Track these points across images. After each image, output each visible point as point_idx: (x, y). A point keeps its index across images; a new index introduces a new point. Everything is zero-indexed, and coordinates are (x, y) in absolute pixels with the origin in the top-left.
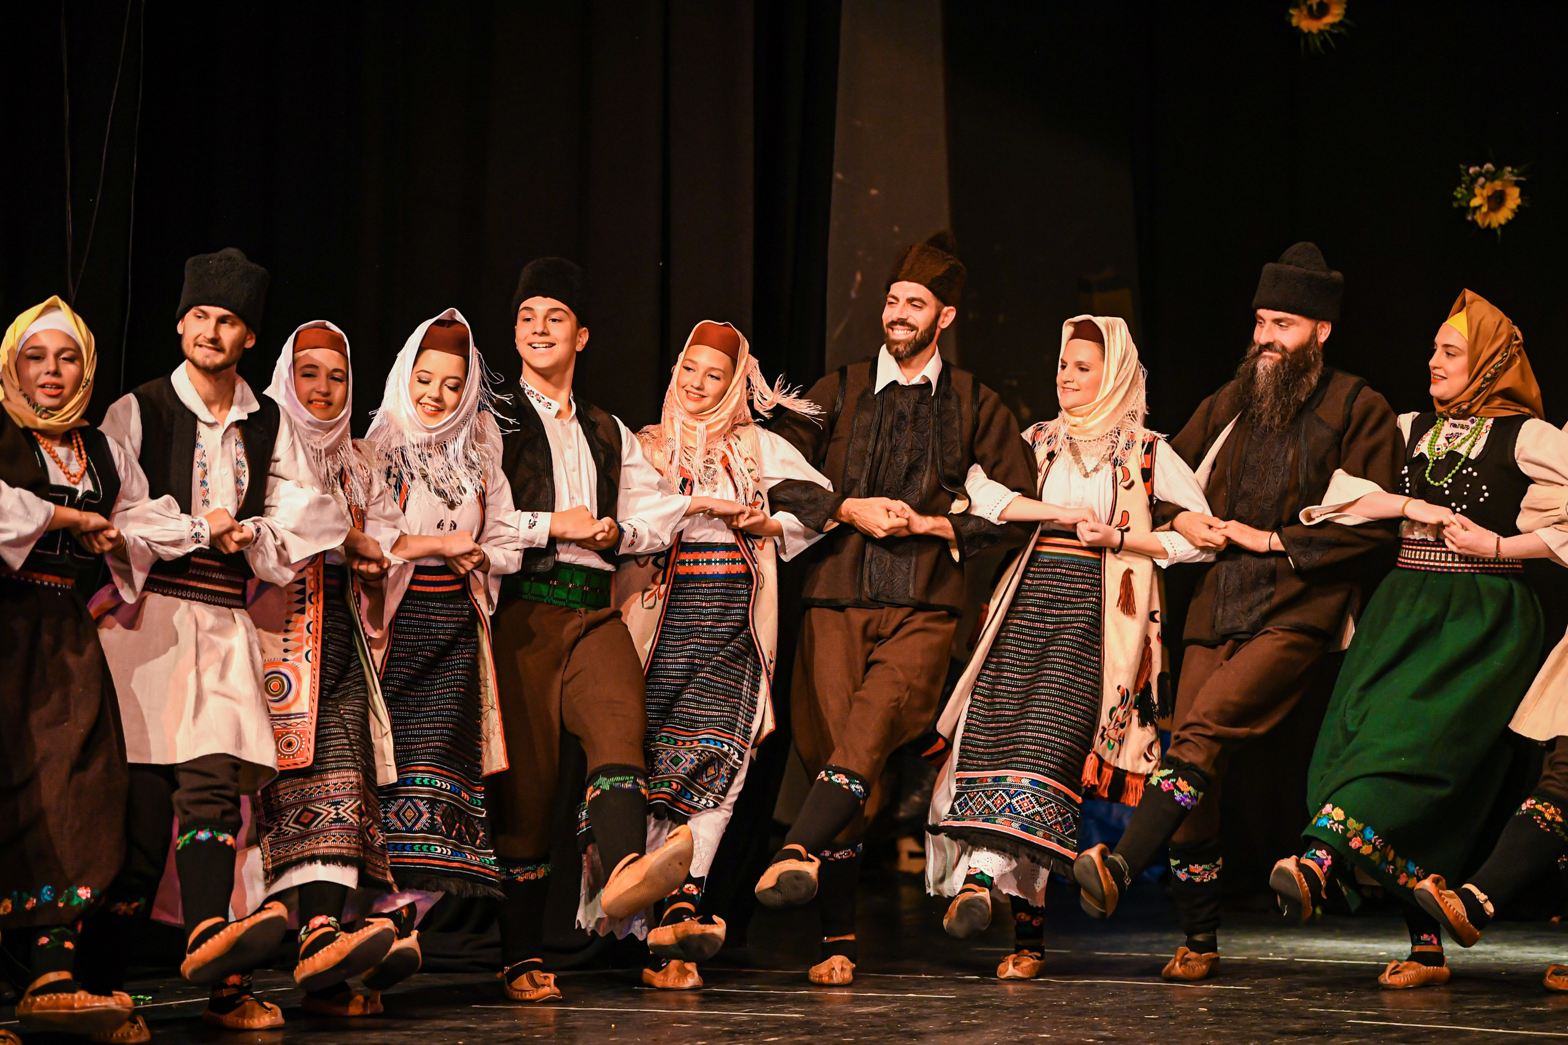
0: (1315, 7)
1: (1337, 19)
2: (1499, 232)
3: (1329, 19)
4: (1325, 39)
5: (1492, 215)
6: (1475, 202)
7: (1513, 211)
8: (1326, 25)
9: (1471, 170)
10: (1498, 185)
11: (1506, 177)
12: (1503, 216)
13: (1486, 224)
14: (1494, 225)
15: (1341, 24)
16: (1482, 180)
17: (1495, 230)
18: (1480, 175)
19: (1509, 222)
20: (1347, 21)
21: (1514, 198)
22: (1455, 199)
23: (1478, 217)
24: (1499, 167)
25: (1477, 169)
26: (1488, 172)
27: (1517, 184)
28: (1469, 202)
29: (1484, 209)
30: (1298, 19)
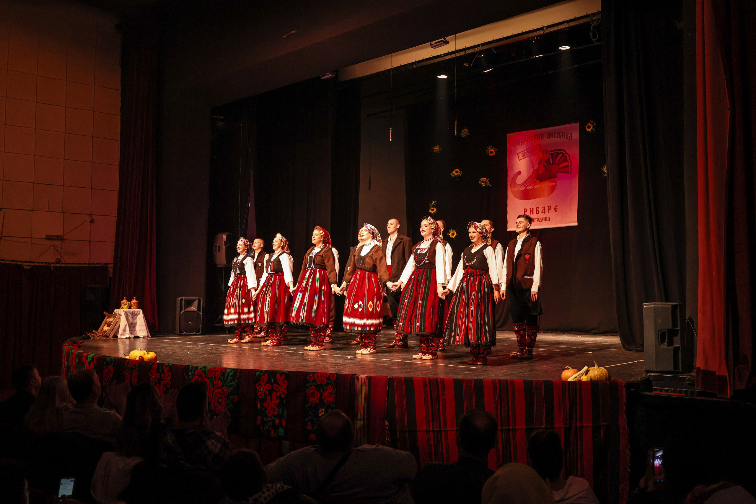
0: (432, 209)
3: (434, 211)
6: (450, 234)
9: (450, 230)
11: (454, 231)
12: (454, 237)
15: (436, 212)
21: (455, 234)
23: (451, 236)
27: (456, 232)
30: (430, 211)
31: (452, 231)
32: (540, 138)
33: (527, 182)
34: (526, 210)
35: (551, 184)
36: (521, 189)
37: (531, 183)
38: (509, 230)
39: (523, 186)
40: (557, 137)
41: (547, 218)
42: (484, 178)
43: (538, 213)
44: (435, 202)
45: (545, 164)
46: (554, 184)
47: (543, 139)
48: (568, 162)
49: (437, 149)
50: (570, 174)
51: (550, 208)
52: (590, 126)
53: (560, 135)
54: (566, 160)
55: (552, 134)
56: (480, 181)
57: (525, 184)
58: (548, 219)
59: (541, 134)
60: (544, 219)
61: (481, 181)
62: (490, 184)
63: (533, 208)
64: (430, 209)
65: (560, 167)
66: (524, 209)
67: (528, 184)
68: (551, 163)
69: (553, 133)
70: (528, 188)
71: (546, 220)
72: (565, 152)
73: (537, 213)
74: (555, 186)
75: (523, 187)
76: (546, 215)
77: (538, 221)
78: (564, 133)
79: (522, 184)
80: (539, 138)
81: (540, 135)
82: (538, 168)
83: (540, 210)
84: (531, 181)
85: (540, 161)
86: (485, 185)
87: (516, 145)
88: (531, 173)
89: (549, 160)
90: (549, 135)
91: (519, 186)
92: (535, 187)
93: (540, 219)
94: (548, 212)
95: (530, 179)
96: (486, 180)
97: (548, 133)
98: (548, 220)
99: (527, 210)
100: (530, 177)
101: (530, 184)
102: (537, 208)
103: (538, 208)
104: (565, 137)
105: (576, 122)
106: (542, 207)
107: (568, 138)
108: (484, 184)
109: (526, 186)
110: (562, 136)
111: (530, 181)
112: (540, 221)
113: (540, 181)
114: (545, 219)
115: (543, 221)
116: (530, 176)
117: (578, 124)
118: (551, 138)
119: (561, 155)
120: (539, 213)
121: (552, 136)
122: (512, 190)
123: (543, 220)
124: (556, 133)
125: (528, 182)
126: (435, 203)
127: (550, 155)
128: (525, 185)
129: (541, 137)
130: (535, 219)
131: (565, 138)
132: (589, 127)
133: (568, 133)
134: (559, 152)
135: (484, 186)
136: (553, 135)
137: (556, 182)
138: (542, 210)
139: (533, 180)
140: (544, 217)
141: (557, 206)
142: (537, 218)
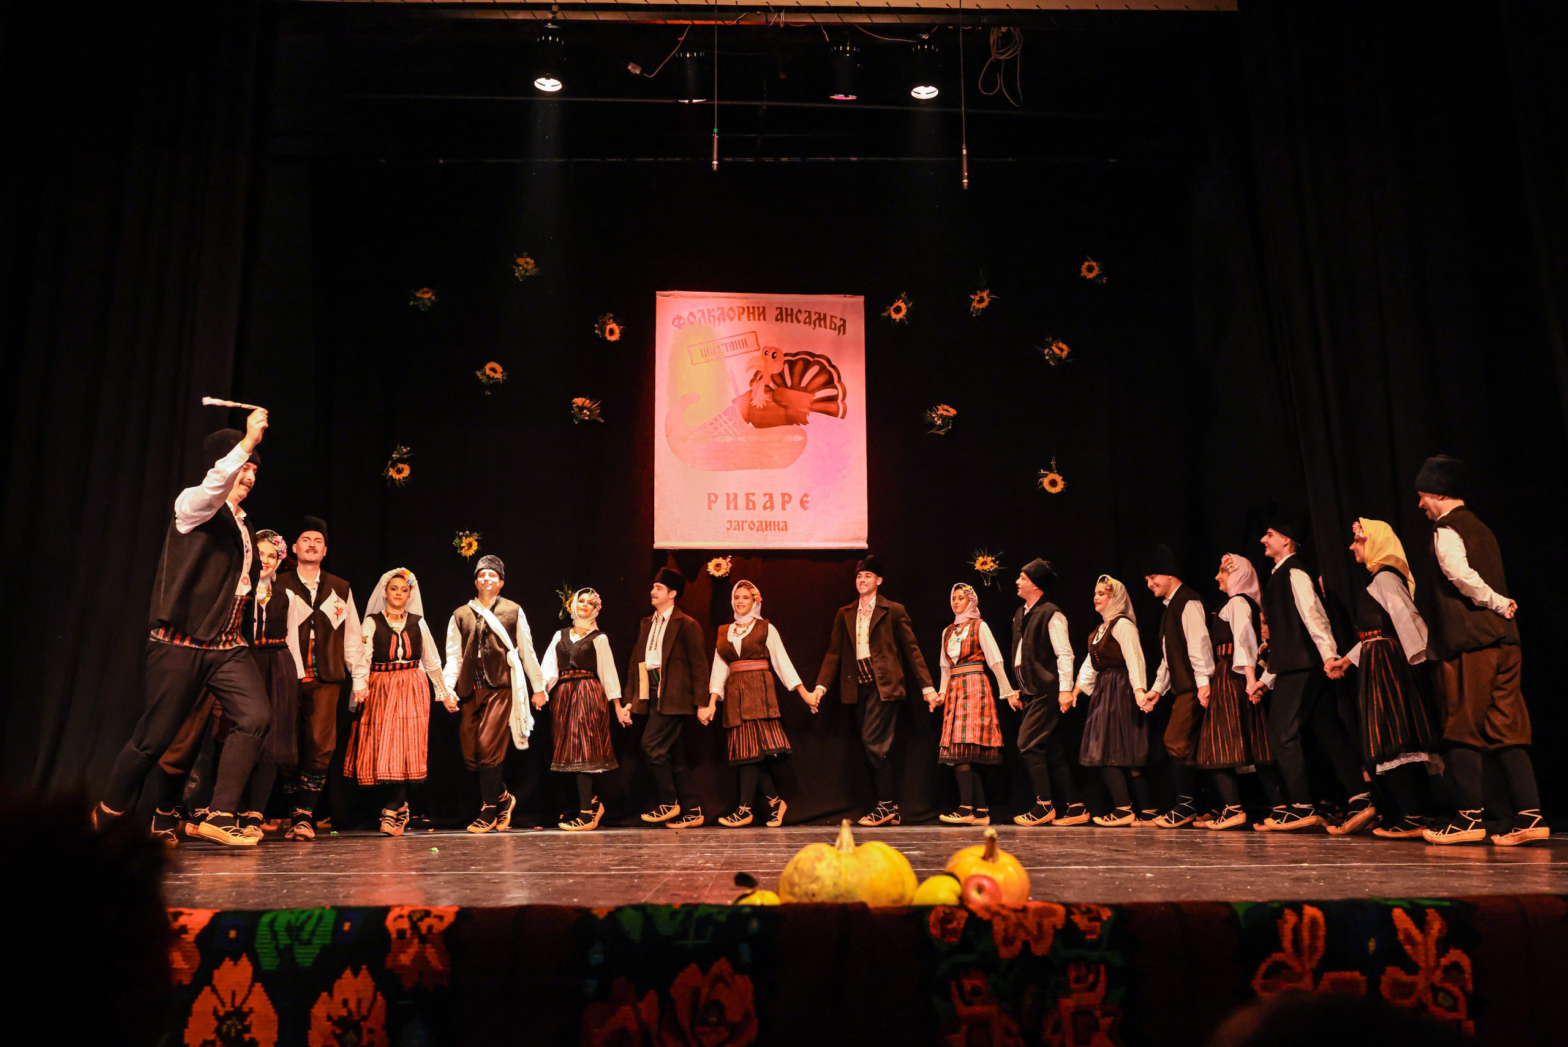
1: (405, 476)
2: (467, 558)
3: (402, 475)
4: (401, 482)
5: (468, 551)
6: (462, 545)
7: (474, 550)
8: (401, 477)
9: (461, 533)
10: (470, 539)
12: (471, 552)
13: (464, 555)
14: (467, 555)
15: (405, 478)
16: (463, 537)
21: (475, 546)
24: (471, 533)
25: (464, 533)
26: (467, 534)
27: (477, 540)
28: (459, 545)
30: (392, 473)
31: (466, 537)
32: (754, 316)
33: (716, 424)
35: (789, 438)
37: (729, 427)
38: (658, 544)
39: (704, 432)
40: (805, 323)
41: (778, 522)
42: (581, 399)
43: (751, 506)
44: (410, 448)
45: (772, 385)
46: (798, 438)
47: (765, 319)
48: (836, 388)
49: (427, 296)
50: (843, 417)
51: (787, 498)
52: (901, 307)
53: (814, 317)
54: (829, 383)
55: (789, 312)
56: (575, 403)
57: (711, 428)
58: (781, 525)
59: (758, 308)
60: (770, 525)
61: (577, 407)
62: (600, 415)
63: (735, 495)
64: (390, 467)
65: (815, 398)
66: (709, 495)
67: (721, 429)
68: (789, 383)
69: (792, 310)
70: (720, 440)
71: (776, 528)
72: (829, 361)
73: (748, 508)
74: (804, 444)
75: (704, 435)
76: (777, 515)
77: (751, 529)
78: (825, 315)
79: (700, 428)
80: (751, 315)
81: (756, 309)
82: (751, 391)
83: (760, 500)
84: (730, 424)
85: (756, 375)
86: (589, 416)
87: (683, 325)
88: (731, 404)
89: (781, 375)
90: (781, 313)
92: (739, 439)
93: (757, 524)
94: (784, 508)
95: (725, 418)
96: (590, 405)
97: (777, 308)
98: (782, 530)
99: (716, 497)
100: (725, 413)
101: (725, 430)
102: (747, 495)
104: (825, 322)
105: (855, 293)
106: (765, 494)
107: (835, 329)
108: (588, 413)
109: (714, 433)
110: (817, 322)
111: (726, 423)
112: (758, 530)
113: (758, 425)
114: (774, 525)
115: (766, 530)
116: (728, 408)
117: (860, 299)
118: (787, 321)
119: (815, 369)
121: (789, 318)
123: (768, 529)
124: (800, 311)
125: (721, 426)
126: (406, 453)
127: (786, 365)
128: (711, 432)
129: (759, 315)
130: (743, 522)
131: (826, 327)
132: (898, 310)
133: (836, 318)
134: (812, 360)
135: (586, 419)
136: (791, 315)
137: (804, 433)
138: (764, 502)
139: (733, 421)
140: (772, 520)
141: (806, 495)
142: (749, 522)
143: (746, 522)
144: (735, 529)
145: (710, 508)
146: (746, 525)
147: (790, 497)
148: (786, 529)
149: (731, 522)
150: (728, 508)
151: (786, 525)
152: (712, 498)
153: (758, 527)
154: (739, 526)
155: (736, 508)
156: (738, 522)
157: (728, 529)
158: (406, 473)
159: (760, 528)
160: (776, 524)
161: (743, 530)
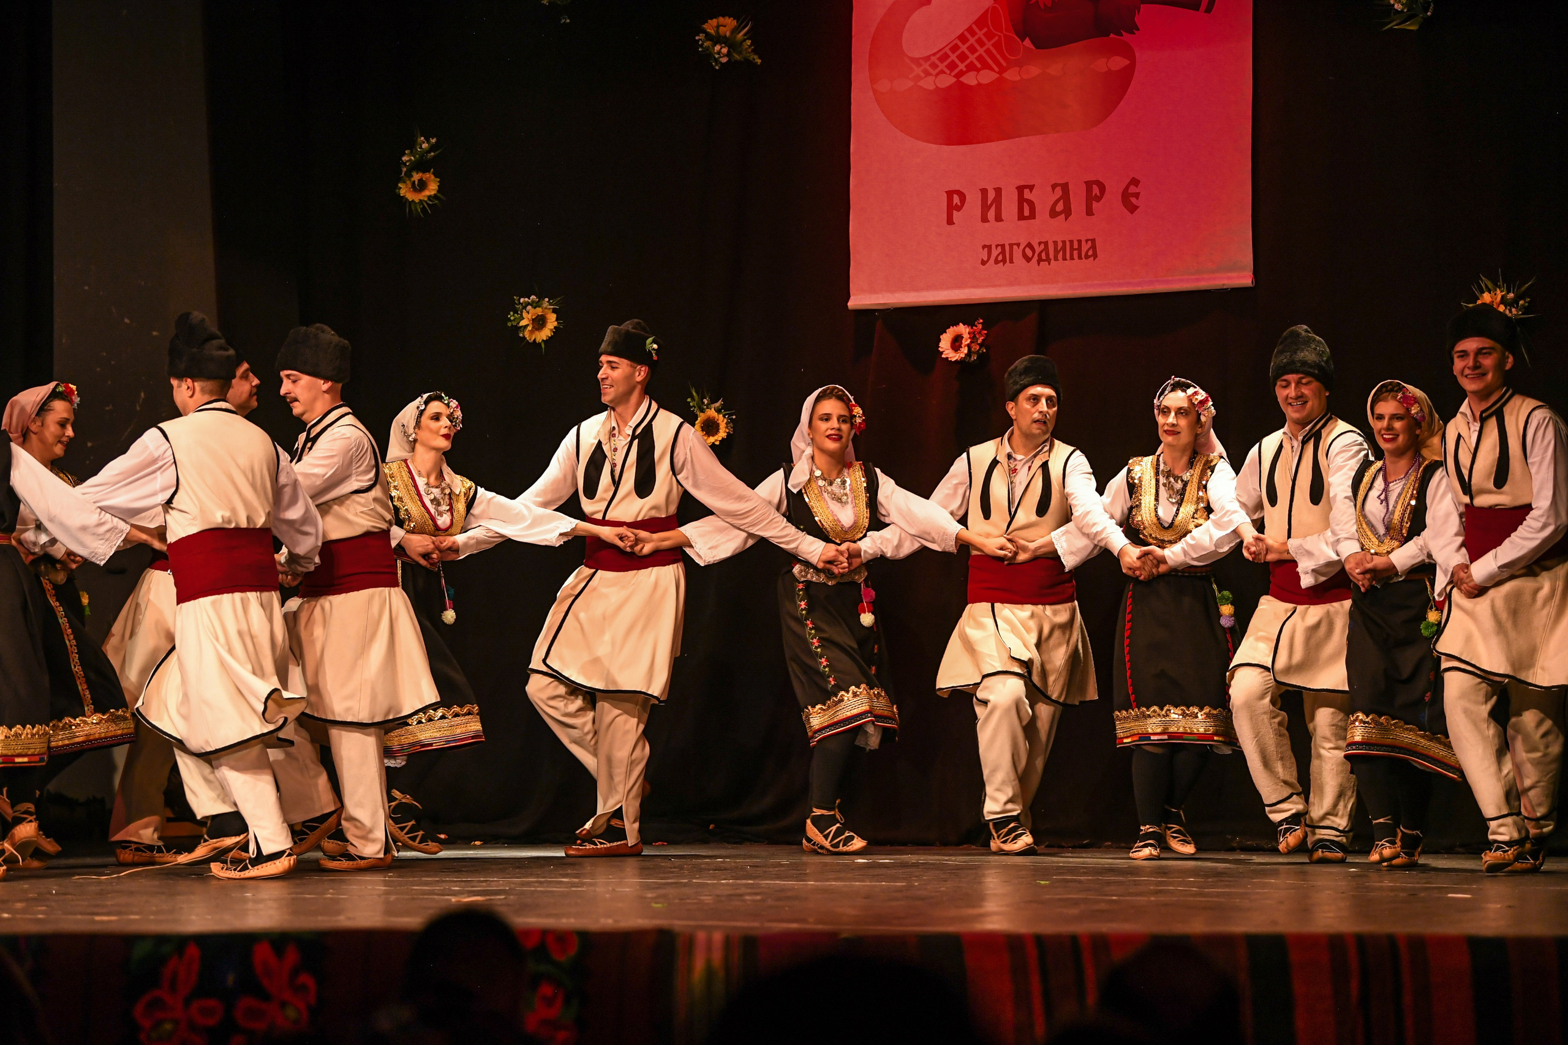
0: (416, 183)
1: (433, 193)
2: (543, 346)
3: (427, 193)
4: (424, 206)
5: (537, 332)
6: (523, 323)
7: (551, 330)
8: (424, 196)
9: (522, 300)
10: (539, 311)
11: (544, 306)
12: (545, 334)
13: (532, 340)
14: (539, 340)
15: (435, 196)
16: (529, 307)
17: (540, 344)
18: (528, 304)
19: (550, 338)
20: (439, 195)
21: (552, 322)
22: (511, 321)
23: (527, 335)
24: (541, 297)
25: (526, 299)
26: (533, 301)
27: (554, 311)
28: (519, 323)
29: (530, 328)
30: (405, 191)
31: (535, 305)
33: (964, 48)
34: (956, 200)
35: (1101, 65)
36: (932, 87)
37: (988, 51)
38: (856, 301)
39: (942, 66)
41: (1080, 242)
42: (721, 19)
43: (1027, 213)
44: (434, 141)
46: (1118, 63)
50: (1208, 10)
51: (1096, 190)
56: (704, 32)
57: (953, 57)
58: (1085, 247)
60: (1064, 248)
61: (709, 36)
62: (755, 51)
63: (998, 191)
64: (400, 180)
66: (950, 194)
67: (972, 58)
70: (970, 79)
71: (1075, 253)
73: (1021, 217)
74: (1126, 75)
75: (942, 72)
76: (1075, 228)
77: (1028, 260)
79: (934, 59)
83: (1044, 199)
84: (989, 45)
86: (728, 55)
91: (920, 65)
92: (1007, 75)
93: (1038, 249)
94: (1090, 212)
95: (980, 34)
96: (735, 31)
98: (1087, 257)
99: (963, 197)
100: (981, 22)
101: (980, 58)
102: (1020, 189)
103: (1031, 188)
106: (1054, 187)
108: (725, 50)
109: (962, 66)
111: (980, 42)
112: (1040, 260)
113: (1038, 45)
114: (1072, 249)
115: (1056, 259)
116: (984, 15)
120: (1032, 215)
122: (884, 86)
123: (1060, 256)
126: (432, 148)
128: (952, 66)
130: (1011, 245)
135: (724, 60)
137: (1129, 53)
138: (1052, 203)
139: (997, 38)
140: (1067, 238)
141: (1135, 182)
142: (1022, 247)
143: (1018, 245)
144: (997, 262)
145: (950, 221)
146: (1017, 253)
147: (1102, 188)
148: (1095, 256)
149: (989, 247)
150: (985, 219)
151: (1094, 247)
152: (955, 201)
153: (1040, 255)
154: (1004, 257)
155: (999, 218)
156: (1003, 246)
157: (984, 263)
158: (433, 188)
159: (1044, 257)
160: (1076, 246)
161: (1011, 261)
